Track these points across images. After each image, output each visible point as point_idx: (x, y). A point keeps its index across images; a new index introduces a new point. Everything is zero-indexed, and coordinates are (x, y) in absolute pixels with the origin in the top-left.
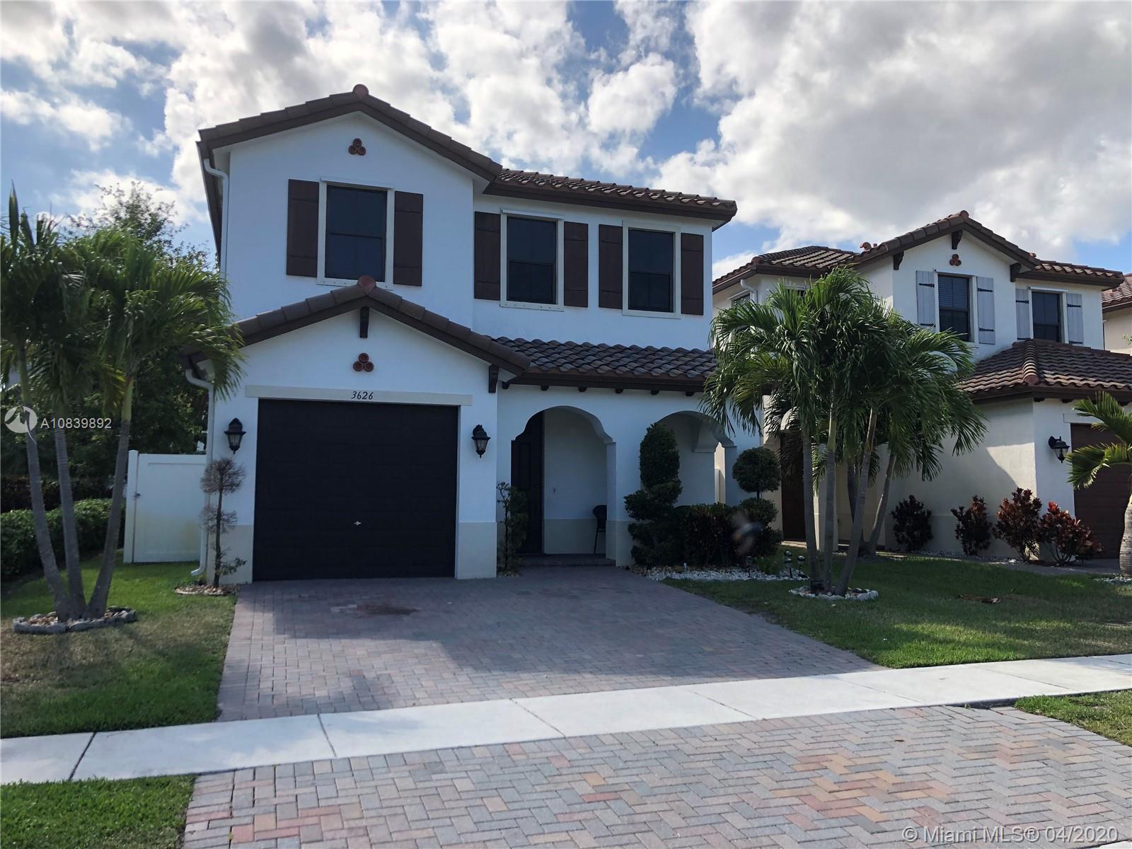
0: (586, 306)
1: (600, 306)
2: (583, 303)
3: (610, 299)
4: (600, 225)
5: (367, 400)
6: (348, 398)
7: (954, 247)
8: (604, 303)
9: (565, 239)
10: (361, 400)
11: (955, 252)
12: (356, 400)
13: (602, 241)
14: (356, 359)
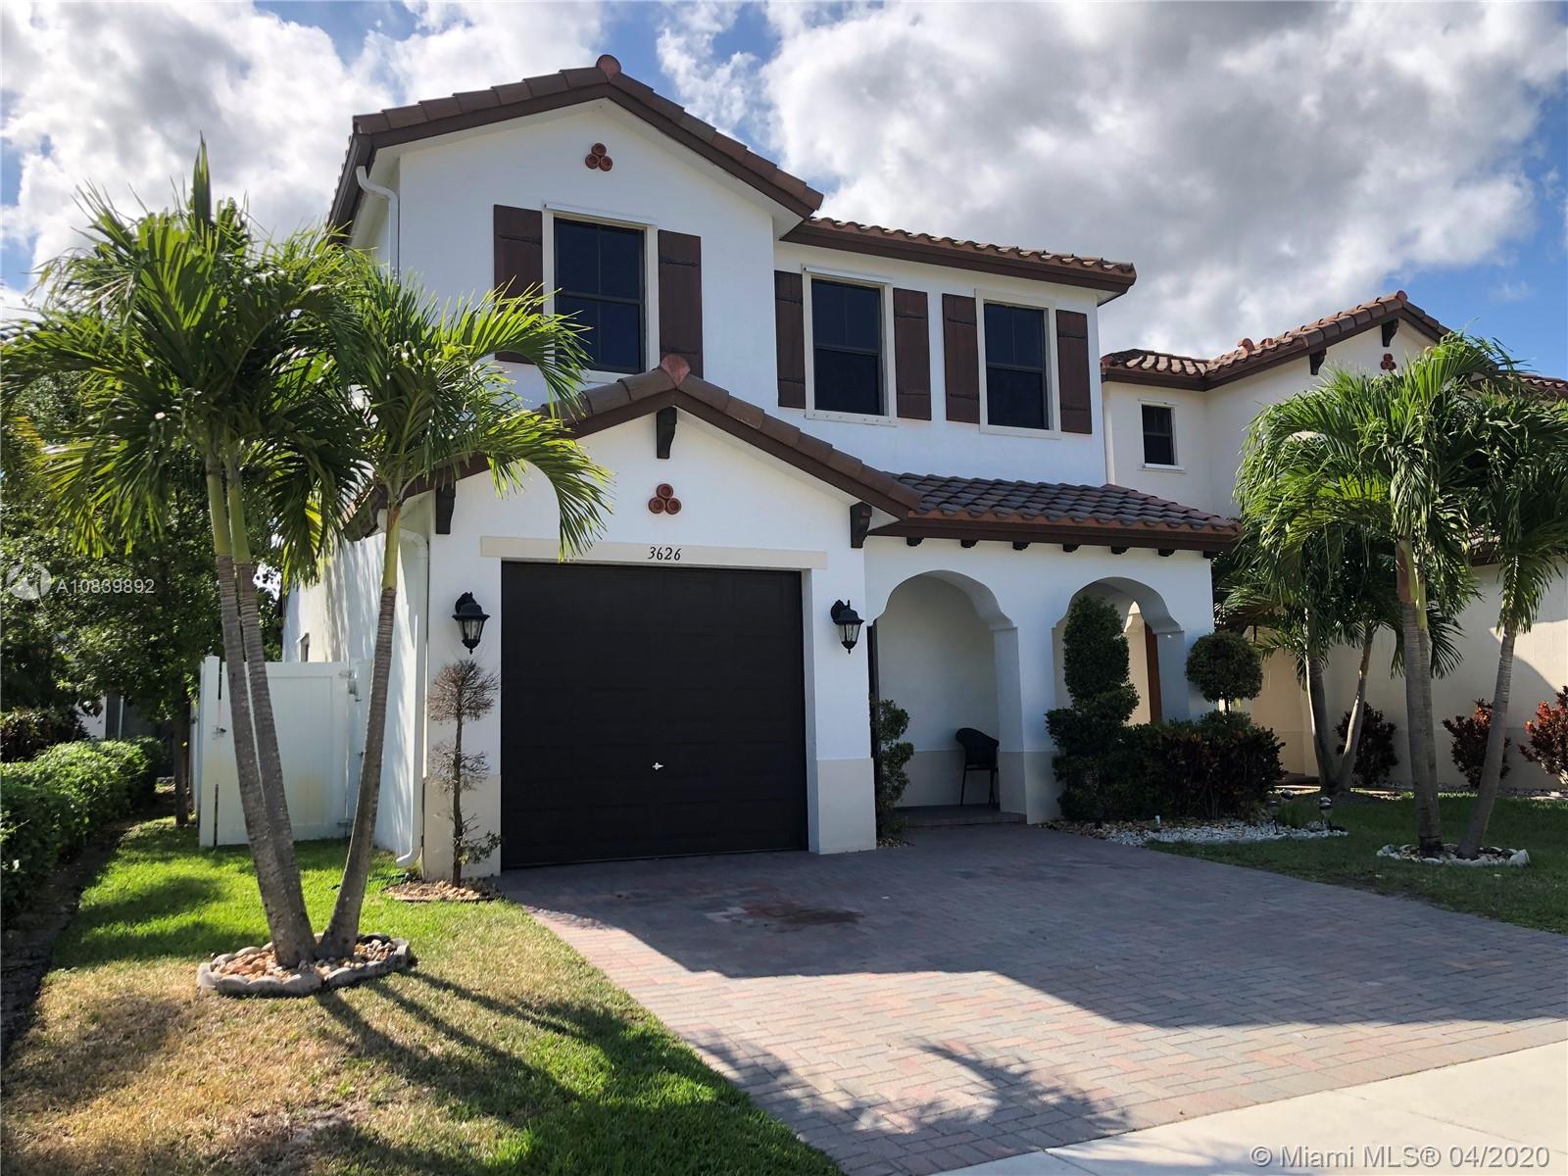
0: (928, 418)
1: (947, 419)
2: (925, 413)
3: (961, 409)
4: (944, 296)
5: (672, 562)
6: (642, 557)
7: (1386, 343)
8: (952, 415)
9: (896, 314)
10: (663, 561)
11: (1387, 351)
12: (655, 561)
13: (947, 320)
14: (653, 494)
